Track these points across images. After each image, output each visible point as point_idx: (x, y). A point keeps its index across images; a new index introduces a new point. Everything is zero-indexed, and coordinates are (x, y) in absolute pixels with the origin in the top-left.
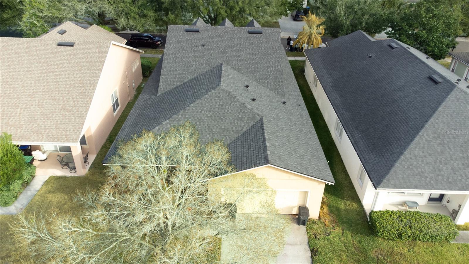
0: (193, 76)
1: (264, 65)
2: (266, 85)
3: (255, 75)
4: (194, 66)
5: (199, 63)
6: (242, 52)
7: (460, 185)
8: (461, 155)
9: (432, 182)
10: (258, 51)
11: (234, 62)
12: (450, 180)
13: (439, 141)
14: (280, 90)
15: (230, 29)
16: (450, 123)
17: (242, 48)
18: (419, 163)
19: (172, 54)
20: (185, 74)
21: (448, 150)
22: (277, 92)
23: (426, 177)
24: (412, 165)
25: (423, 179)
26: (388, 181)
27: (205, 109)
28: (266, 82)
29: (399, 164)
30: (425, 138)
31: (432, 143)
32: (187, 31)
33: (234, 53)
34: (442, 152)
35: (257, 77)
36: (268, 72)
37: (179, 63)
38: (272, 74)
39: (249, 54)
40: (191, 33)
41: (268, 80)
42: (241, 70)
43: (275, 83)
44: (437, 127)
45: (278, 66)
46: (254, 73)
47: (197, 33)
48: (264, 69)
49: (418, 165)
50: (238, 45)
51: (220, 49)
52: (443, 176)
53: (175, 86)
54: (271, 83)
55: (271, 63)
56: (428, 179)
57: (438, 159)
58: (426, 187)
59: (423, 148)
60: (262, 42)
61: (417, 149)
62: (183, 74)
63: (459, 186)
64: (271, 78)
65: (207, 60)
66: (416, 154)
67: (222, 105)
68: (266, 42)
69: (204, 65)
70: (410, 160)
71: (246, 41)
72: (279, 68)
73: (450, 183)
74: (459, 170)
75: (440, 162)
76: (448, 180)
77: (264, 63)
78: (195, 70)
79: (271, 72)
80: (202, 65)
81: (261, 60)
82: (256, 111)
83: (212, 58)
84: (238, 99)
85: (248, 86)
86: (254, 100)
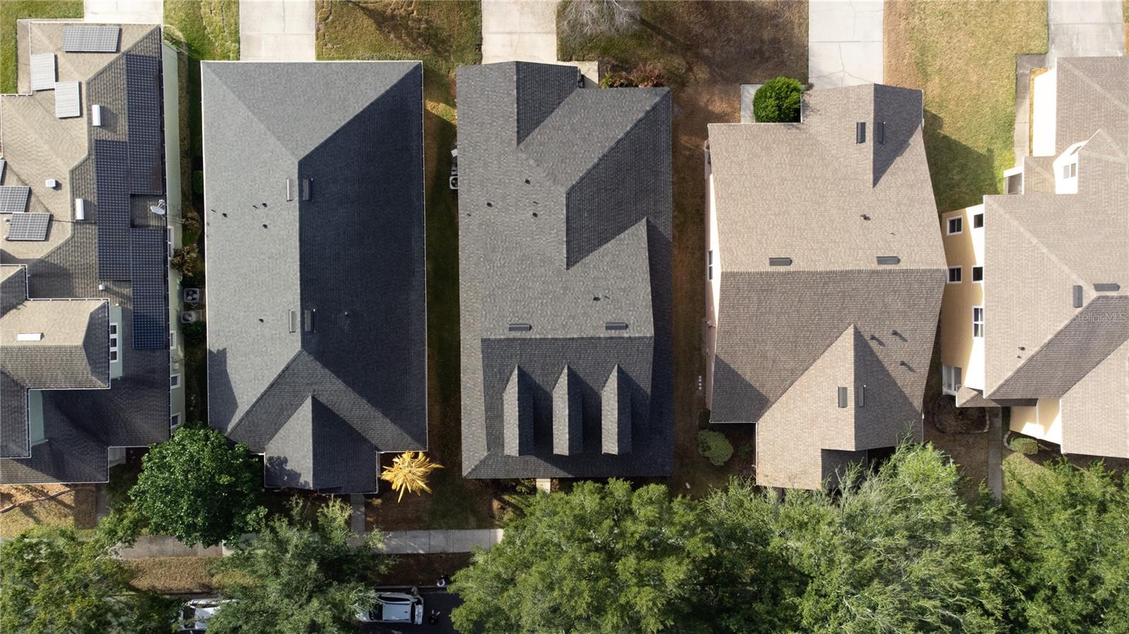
1: (508, 269)
4: (606, 263)
5: (599, 268)
6: (539, 290)
10: (516, 292)
11: (551, 272)
16: (327, 121)
17: (540, 298)
19: (639, 282)
20: (616, 250)
21: (342, 95)
32: (625, 327)
33: (551, 288)
34: (349, 93)
36: (504, 258)
37: (627, 267)
38: (499, 256)
39: (529, 288)
40: (617, 321)
41: (505, 245)
42: (541, 260)
43: (495, 242)
45: (490, 269)
46: (522, 256)
47: (609, 321)
48: (509, 263)
50: (546, 303)
51: (572, 294)
52: (358, 74)
55: (499, 274)
57: (356, 87)
59: (364, 97)
60: (511, 310)
61: (371, 95)
62: (619, 250)
64: (500, 250)
65: (588, 274)
68: (504, 310)
69: (591, 266)
71: (534, 309)
72: (489, 265)
77: (509, 273)
78: (603, 257)
80: (594, 266)
81: (513, 277)
82: (524, 156)
83: (582, 279)
84: (544, 172)
85: (535, 214)
86: (527, 181)
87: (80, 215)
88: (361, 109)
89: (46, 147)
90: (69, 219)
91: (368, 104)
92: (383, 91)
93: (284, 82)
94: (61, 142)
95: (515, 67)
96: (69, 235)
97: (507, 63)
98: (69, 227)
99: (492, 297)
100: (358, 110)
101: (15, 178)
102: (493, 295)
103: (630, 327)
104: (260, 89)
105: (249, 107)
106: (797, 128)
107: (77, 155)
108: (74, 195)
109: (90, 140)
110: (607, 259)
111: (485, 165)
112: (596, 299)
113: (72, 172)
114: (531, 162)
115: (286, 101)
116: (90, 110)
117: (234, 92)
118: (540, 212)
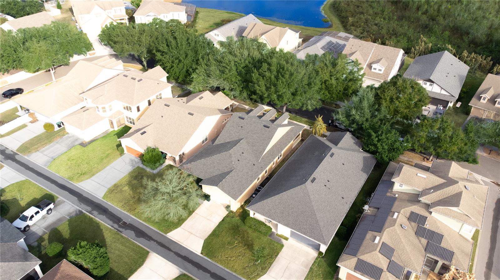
0: (230, 140)
1: (260, 144)
2: (255, 154)
3: (253, 148)
4: (233, 136)
5: (235, 136)
6: (255, 135)
10: (262, 137)
11: (249, 139)
13: (279, 201)
14: (259, 158)
17: (256, 133)
20: (227, 138)
22: (257, 159)
23: (264, 211)
27: (218, 159)
29: (260, 203)
30: (276, 198)
31: (276, 201)
33: (252, 135)
36: (259, 148)
37: (228, 133)
39: (258, 137)
40: (241, 119)
49: (266, 206)
50: (256, 131)
51: (247, 131)
52: (270, 212)
53: (221, 143)
54: (257, 153)
55: (263, 144)
58: (262, 214)
59: (272, 201)
60: (266, 132)
61: (270, 200)
64: (259, 151)
65: (239, 135)
67: (224, 159)
68: (268, 133)
69: (237, 137)
71: (260, 130)
75: (274, 208)
79: (261, 149)
81: (260, 142)
82: (234, 166)
83: (242, 134)
85: (243, 153)
86: (238, 160)
87: (396, 214)
89: (403, 240)
90: (400, 215)
91: (273, 197)
93: (298, 221)
94: (396, 240)
95: (218, 185)
96: (402, 210)
97: (219, 188)
98: (402, 212)
101: (422, 242)
103: (238, 116)
104: (308, 222)
105: (315, 215)
106: (155, 146)
107: (390, 231)
108: (396, 220)
109: (383, 234)
110: (231, 137)
111: (247, 173)
112: (242, 127)
113: (394, 226)
114: (233, 163)
115: (301, 212)
116: (379, 242)
117: (319, 225)
118: (241, 153)
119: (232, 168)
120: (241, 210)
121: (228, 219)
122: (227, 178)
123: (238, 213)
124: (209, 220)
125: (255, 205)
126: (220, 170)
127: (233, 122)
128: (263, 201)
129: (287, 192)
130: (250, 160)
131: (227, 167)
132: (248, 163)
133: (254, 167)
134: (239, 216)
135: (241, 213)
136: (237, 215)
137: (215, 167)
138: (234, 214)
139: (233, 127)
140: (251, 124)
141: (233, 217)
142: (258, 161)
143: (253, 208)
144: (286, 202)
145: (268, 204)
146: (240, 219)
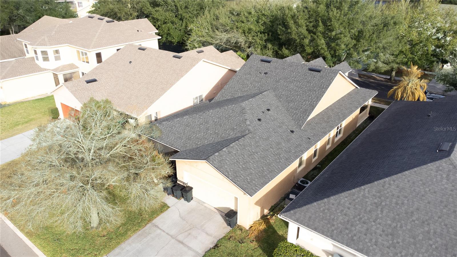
0: (243, 94)
1: (303, 98)
2: (293, 114)
3: (290, 104)
4: (248, 87)
5: (253, 86)
6: (292, 84)
7: (361, 247)
8: (389, 222)
9: (335, 232)
10: (306, 86)
11: (280, 91)
12: (355, 238)
13: (376, 201)
14: (301, 122)
15: (295, 64)
16: (406, 189)
17: (295, 80)
18: (338, 211)
19: (239, 76)
20: (238, 92)
21: (379, 212)
22: (298, 123)
23: (333, 225)
24: (328, 209)
25: (329, 226)
26: (295, 213)
27: (217, 116)
28: (295, 112)
29: (318, 204)
30: (364, 193)
31: (367, 200)
32: (262, 61)
33: (285, 84)
35: (289, 107)
36: (302, 105)
37: (240, 83)
38: (304, 106)
39: (297, 86)
40: (264, 62)
41: (297, 111)
42: (281, 98)
43: (301, 115)
44: (386, 187)
45: (314, 101)
46: (290, 103)
47: (268, 63)
48: (300, 101)
49: (335, 212)
50: (293, 78)
51: (276, 78)
52: (351, 231)
53: (226, 99)
54: (297, 114)
55: (310, 98)
56: (333, 228)
57: (360, 216)
58: (325, 233)
59: (354, 200)
60: (315, 79)
61: (346, 199)
62: (237, 91)
63: (359, 247)
64: (301, 110)
65: (261, 85)
66: (342, 203)
67: (230, 117)
68: (319, 80)
69: (256, 88)
70: (331, 205)
71: (301, 76)
72: (314, 103)
73: (353, 240)
74: (373, 234)
75: (361, 219)
76: (352, 237)
77: (304, 96)
78: (247, 91)
79: (305, 105)
80: (255, 88)
81: (303, 94)
82: (250, 127)
83: (266, 84)
84: (245, 115)
85: (268, 110)
86: (259, 120)
88: (363, 187)
92: (332, 199)
99: (322, 87)
100: (366, 188)
102: (320, 88)
103: (260, 59)
112: (266, 73)
114: (248, 124)
118: (264, 109)
119: (245, 131)
120: (263, 227)
121: (230, 245)
122: (232, 147)
123: (256, 233)
124: (182, 243)
125: (304, 208)
126: (218, 134)
127: (251, 67)
128: (326, 200)
129: (394, 177)
130: (283, 123)
131: (233, 129)
132: (280, 127)
133: (293, 135)
134: (258, 239)
135: (261, 232)
136: (252, 236)
137: (208, 129)
138: (243, 235)
139: (250, 74)
140: (284, 69)
141: (241, 242)
142: (301, 126)
143: (298, 215)
144: (397, 204)
145: (341, 208)
146: (259, 246)
